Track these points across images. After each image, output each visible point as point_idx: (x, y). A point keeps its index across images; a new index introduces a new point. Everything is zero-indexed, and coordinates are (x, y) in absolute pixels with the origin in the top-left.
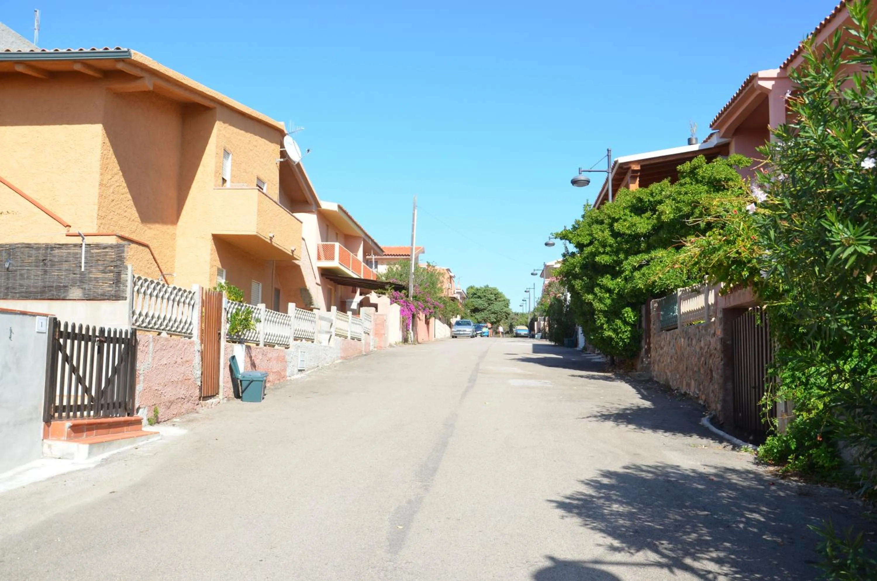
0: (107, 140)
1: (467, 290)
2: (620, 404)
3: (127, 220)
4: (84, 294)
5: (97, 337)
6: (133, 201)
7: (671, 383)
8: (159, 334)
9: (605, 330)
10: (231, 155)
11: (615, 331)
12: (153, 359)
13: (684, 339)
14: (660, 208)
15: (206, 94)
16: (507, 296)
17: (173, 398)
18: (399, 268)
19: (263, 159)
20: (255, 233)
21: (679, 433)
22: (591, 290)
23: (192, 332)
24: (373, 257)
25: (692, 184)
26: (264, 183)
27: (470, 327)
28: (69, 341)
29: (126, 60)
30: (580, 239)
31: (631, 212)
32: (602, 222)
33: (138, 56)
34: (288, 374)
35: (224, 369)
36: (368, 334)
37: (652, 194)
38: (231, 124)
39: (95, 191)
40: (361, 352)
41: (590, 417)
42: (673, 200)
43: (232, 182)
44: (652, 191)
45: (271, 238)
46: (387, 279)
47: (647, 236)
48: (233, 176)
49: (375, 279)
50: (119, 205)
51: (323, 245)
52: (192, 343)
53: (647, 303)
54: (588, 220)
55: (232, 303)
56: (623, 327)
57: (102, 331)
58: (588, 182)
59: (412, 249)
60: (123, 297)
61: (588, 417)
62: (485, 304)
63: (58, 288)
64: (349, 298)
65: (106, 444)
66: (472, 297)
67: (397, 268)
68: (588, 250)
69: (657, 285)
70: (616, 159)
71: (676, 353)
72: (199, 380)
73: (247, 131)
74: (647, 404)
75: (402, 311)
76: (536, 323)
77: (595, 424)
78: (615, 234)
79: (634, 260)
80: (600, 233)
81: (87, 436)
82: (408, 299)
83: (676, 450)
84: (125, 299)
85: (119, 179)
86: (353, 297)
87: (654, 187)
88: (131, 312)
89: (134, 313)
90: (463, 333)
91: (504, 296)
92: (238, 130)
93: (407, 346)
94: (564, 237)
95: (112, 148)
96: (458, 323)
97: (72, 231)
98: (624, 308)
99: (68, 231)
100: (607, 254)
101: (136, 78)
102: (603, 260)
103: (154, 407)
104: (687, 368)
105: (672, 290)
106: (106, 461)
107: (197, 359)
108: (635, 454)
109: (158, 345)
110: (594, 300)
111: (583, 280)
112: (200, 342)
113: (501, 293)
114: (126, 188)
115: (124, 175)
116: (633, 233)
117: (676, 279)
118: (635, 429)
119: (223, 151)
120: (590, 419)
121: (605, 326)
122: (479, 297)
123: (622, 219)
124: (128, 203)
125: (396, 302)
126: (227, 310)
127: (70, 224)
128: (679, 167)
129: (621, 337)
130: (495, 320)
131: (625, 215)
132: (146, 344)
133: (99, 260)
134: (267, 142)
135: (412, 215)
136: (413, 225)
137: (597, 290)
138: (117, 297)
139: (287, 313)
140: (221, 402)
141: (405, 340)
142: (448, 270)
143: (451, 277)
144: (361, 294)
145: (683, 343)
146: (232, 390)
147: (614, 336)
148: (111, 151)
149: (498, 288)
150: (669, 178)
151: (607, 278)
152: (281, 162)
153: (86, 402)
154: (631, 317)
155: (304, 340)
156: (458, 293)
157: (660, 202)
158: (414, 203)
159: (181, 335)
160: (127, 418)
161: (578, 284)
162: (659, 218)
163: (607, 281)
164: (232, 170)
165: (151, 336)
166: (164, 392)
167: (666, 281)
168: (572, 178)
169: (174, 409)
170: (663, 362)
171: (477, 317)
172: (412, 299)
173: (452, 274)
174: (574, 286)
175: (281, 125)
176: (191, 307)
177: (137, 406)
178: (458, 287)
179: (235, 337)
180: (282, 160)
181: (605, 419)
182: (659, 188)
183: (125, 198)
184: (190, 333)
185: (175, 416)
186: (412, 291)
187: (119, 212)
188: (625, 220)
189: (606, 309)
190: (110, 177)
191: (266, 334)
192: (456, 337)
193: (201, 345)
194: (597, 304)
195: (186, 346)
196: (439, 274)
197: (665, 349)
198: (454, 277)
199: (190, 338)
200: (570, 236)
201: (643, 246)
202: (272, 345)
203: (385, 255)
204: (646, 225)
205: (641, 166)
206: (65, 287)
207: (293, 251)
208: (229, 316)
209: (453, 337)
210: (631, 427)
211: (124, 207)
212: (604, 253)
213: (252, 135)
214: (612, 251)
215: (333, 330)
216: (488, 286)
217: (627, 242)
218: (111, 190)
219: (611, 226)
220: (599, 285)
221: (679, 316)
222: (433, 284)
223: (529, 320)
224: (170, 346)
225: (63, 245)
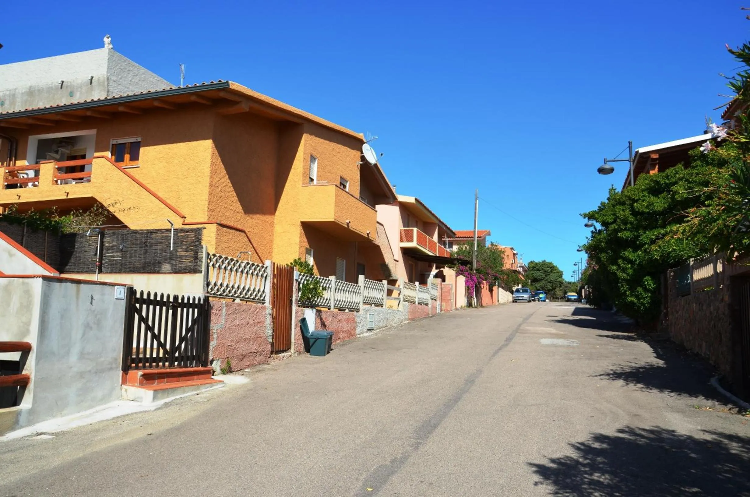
0: (216, 151)
1: (528, 264)
2: (636, 363)
3: (233, 212)
4: (172, 269)
5: (171, 302)
6: (238, 197)
7: (685, 344)
8: (234, 300)
9: (628, 296)
10: (317, 160)
11: (637, 297)
12: (226, 321)
13: (696, 304)
14: (674, 188)
15: (293, 112)
16: (561, 269)
17: (245, 353)
18: (468, 248)
19: (346, 162)
20: (333, 220)
21: (685, 393)
22: (615, 263)
23: (265, 299)
24: (447, 240)
25: (703, 166)
26: (347, 182)
27: (527, 293)
28: (144, 306)
29: (225, 88)
30: (605, 218)
31: (649, 193)
32: (623, 204)
33: (235, 85)
34: (357, 332)
35: (295, 328)
36: (435, 300)
37: (667, 177)
38: (316, 136)
39: (206, 191)
40: (428, 314)
41: (603, 375)
42: (685, 181)
43: (318, 180)
44: (667, 174)
45: (348, 224)
46: (458, 255)
47: (662, 213)
48: (318, 176)
49: (449, 257)
50: (226, 201)
51: (405, 230)
52: (264, 308)
53: (664, 272)
54: (613, 202)
55: (304, 276)
56: (643, 293)
57: (176, 298)
58: (612, 170)
59: (475, 232)
60: (199, 270)
61: (600, 375)
62: (543, 275)
63: (154, 264)
64: (428, 272)
65: (170, 390)
66: (532, 270)
67: (465, 247)
68: (612, 227)
69: (672, 256)
70: (637, 150)
71: (690, 317)
72: (271, 337)
73: (330, 141)
74: (661, 363)
75: (467, 282)
76: (583, 290)
77: (605, 382)
78: (635, 213)
79: (652, 234)
80: (621, 212)
81: (158, 383)
82: (472, 272)
83: (678, 412)
84: (200, 272)
85: (226, 181)
86: (431, 271)
87: (670, 171)
88: (206, 282)
89: (208, 284)
90: (521, 298)
91: (558, 269)
92: (322, 140)
93: (471, 309)
94: (592, 217)
95: (220, 157)
96: (518, 291)
97: (187, 221)
98: (645, 277)
99: (184, 221)
100: (628, 230)
101: (235, 103)
102: (625, 235)
103: (227, 359)
104: (699, 330)
105: (686, 260)
106: (167, 405)
107: (268, 321)
108: (636, 415)
109: (231, 309)
110: (617, 271)
111: (607, 253)
112: (271, 306)
113: (556, 267)
114: (232, 188)
115: (230, 178)
116: (651, 212)
117: (688, 251)
118: (643, 388)
119: (310, 156)
120: (602, 377)
121: (628, 293)
122: (538, 270)
123: (641, 200)
124: (234, 199)
125: (462, 274)
126: (299, 280)
127: (186, 216)
128: (690, 152)
129: (642, 303)
130: (551, 288)
131: (644, 196)
132: (219, 309)
133: (183, 241)
134: (349, 149)
135: (474, 204)
136: (475, 213)
137: (620, 261)
138: (195, 270)
139: (357, 283)
140: (293, 355)
141: (470, 305)
142: (512, 249)
143: (514, 254)
144: (436, 269)
145: (695, 308)
146: (303, 345)
147: (636, 301)
148: (220, 160)
149: (553, 262)
150: (683, 163)
151: (629, 250)
152: (361, 164)
153: (161, 355)
154: (651, 285)
155: (373, 305)
156: (520, 266)
157: (675, 183)
158: (476, 195)
159: (255, 302)
160: (201, 368)
161: (603, 256)
162: (673, 198)
163: (628, 254)
164: (318, 172)
165: (224, 302)
166: (237, 347)
167: (679, 252)
168: (598, 168)
169: (246, 362)
170: (678, 325)
171: (536, 285)
172: (475, 271)
173: (515, 252)
174: (600, 258)
175: (361, 135)
176: (264, 279)
177: (211, 358)
178: (521, 261)
179: (307, 303)
180: (362, 163)
181: (617, 377)
182: (674, 171)
183: (231, 195)
184: (263, 300)
185: (248, 366)
186: (475, 266)
187: (225, 206)
188: (644, 201)
189: (629, 278)
190: (218, 179)
191: (337, 301)
192: (516, 302)
193: (272, 309)
194: (621, 274)
195: (257, 311)
196: (501, 251)
197: (680, 312)
198: (517, 254)
199: (263, 303)
200: (597, 216)
201: (660, 222)
202: (341, 310)
203: (456, 237)
204: (663, 204)
205: (659, 155)
206: (159, 263)
207: (368, 234)
208: (301, 285)
209: (513, 302)
210: (640, 385)
211: (231, 202)
212: (625, 229)
213: (335, 144)
214: (633, 228)
215: (401, 296)
216: (545, 261)
217: (646, 219)
218: (219, 190)
219: (632, 206)
220: (622, 257)
221: (691, 284)
222: (495, 259)
223: (578, 288)
224: (242, 310)
225: (158, 230)
